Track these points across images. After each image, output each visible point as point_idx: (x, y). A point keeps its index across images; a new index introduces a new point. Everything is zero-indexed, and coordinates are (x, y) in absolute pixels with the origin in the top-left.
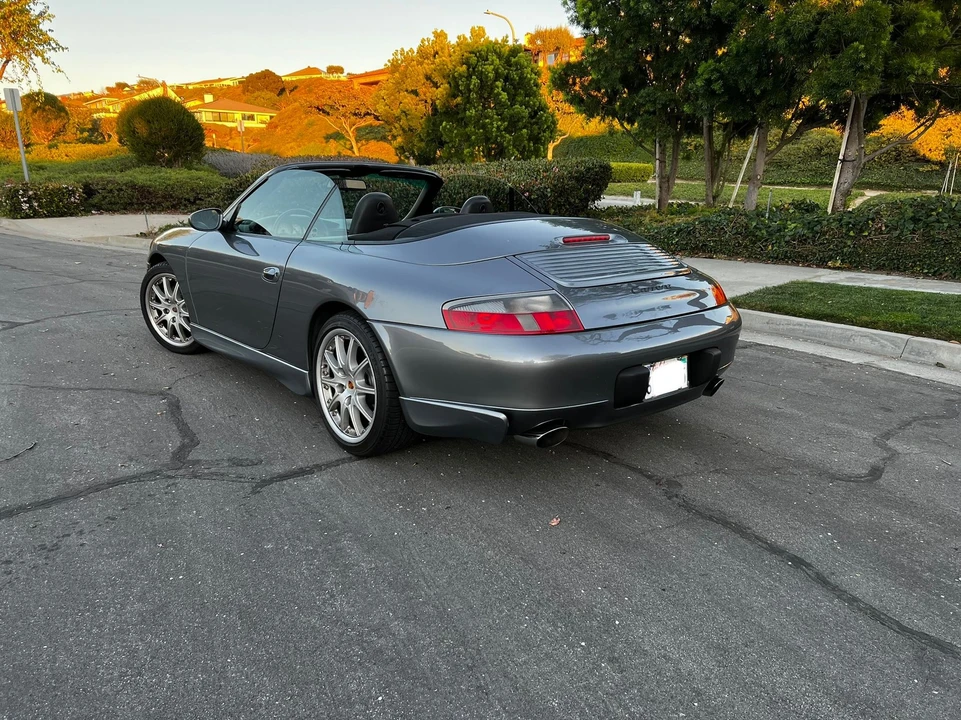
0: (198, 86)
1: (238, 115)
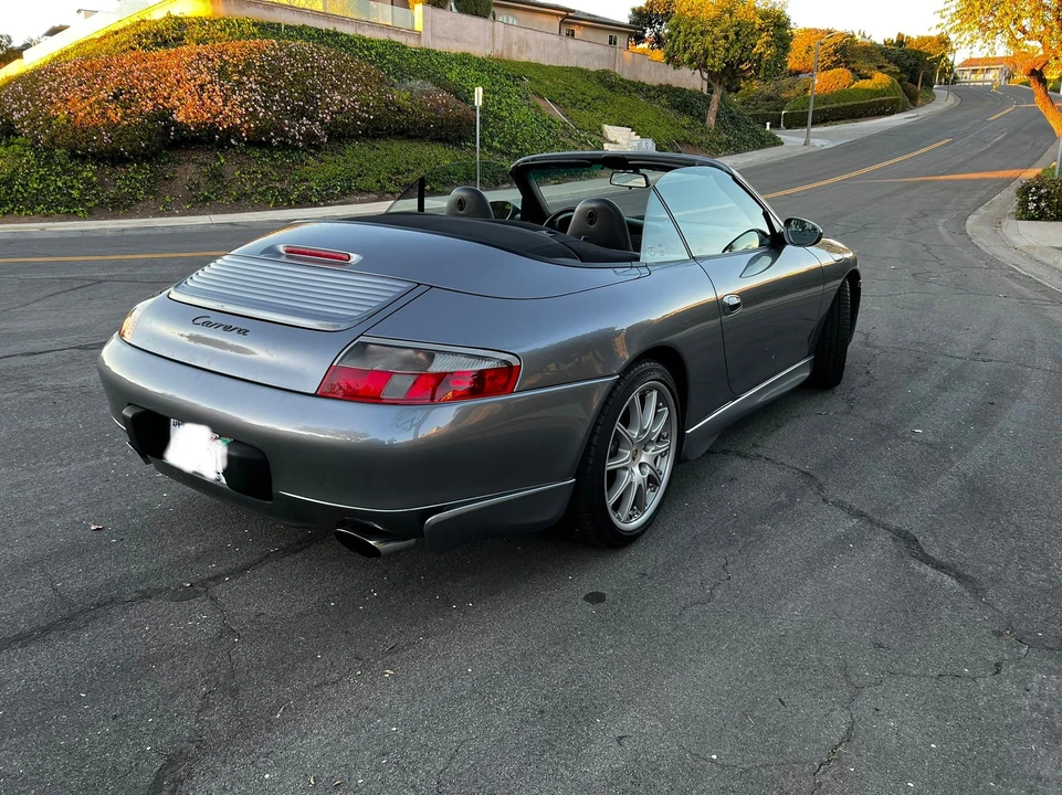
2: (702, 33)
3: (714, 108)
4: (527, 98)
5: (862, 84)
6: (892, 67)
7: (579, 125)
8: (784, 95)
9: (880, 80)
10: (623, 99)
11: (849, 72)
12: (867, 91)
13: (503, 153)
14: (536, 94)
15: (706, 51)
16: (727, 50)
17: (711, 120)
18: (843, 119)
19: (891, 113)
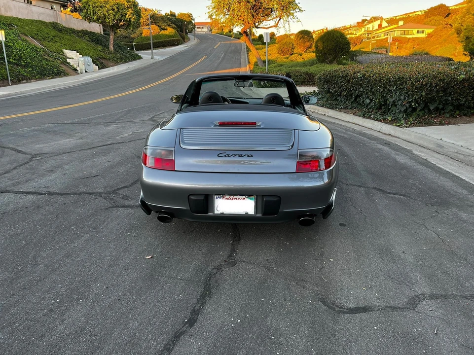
0: (402, 17)
1: (415, 31)
2: (101, 7)
3: (112, 42)
4: (19, 36)
5: (163, 32)
6: (173, 25)
7: (51, 50)
8: (132, 36)
9: (170, 31)
10: (68, 37)
11: (157, 27)
12: (166, 35)
13: (17, 65)
14: (22, 33)
15: (105, 15)
16: (114, 16)
17: (111, 47)
18: (159, 47)
19: (177, 45)
